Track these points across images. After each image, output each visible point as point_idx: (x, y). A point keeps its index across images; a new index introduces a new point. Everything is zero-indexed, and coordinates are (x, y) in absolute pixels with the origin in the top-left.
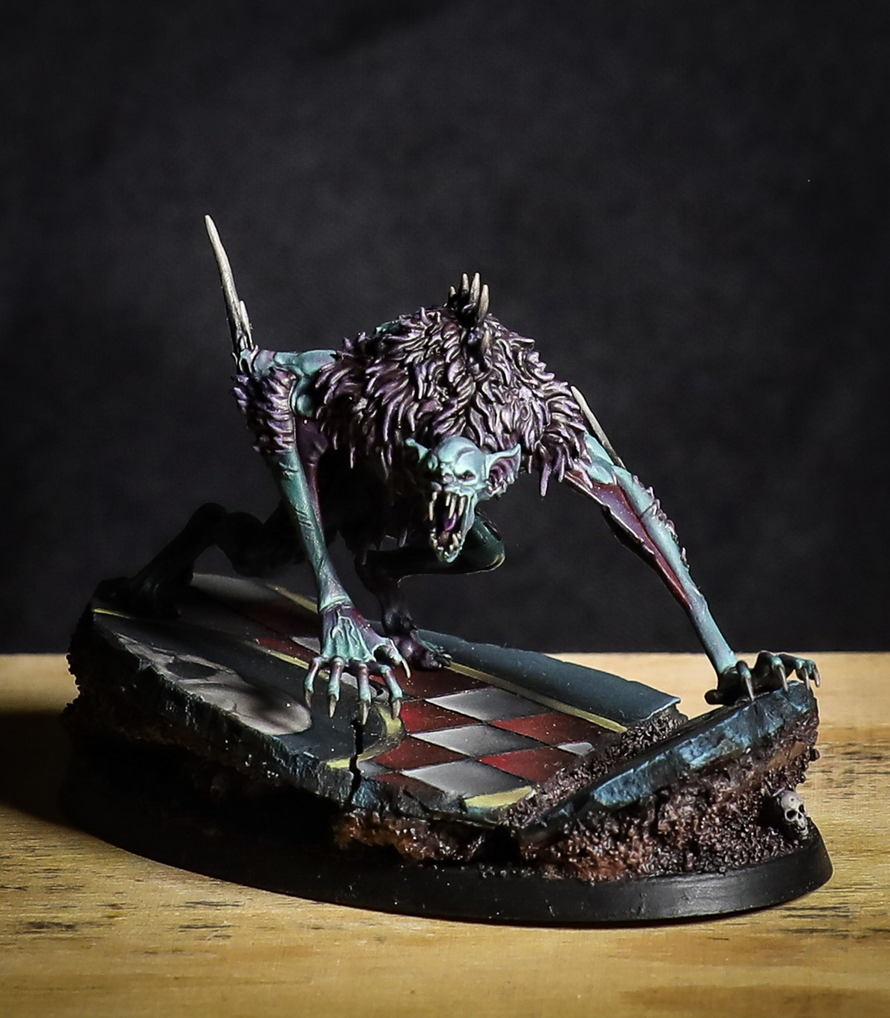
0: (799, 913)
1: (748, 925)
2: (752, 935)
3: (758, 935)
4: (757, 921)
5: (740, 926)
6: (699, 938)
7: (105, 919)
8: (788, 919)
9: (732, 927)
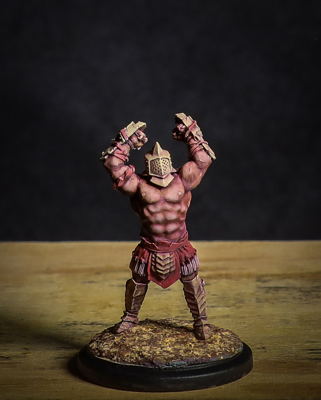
0: (315, 351)
1: (294, 357)
2: (296, 361)
3: (298, 361)
4: (298, 355)
5: (291, 357)
6: (274, 362)
7: (22, 354)
8: (311, 354)
9: (287, 357)
